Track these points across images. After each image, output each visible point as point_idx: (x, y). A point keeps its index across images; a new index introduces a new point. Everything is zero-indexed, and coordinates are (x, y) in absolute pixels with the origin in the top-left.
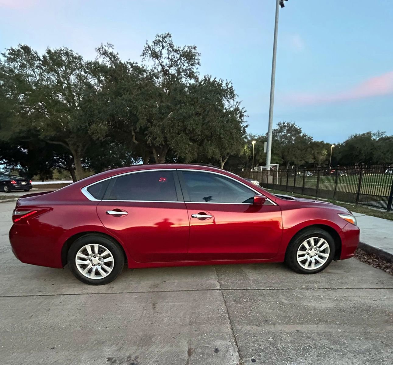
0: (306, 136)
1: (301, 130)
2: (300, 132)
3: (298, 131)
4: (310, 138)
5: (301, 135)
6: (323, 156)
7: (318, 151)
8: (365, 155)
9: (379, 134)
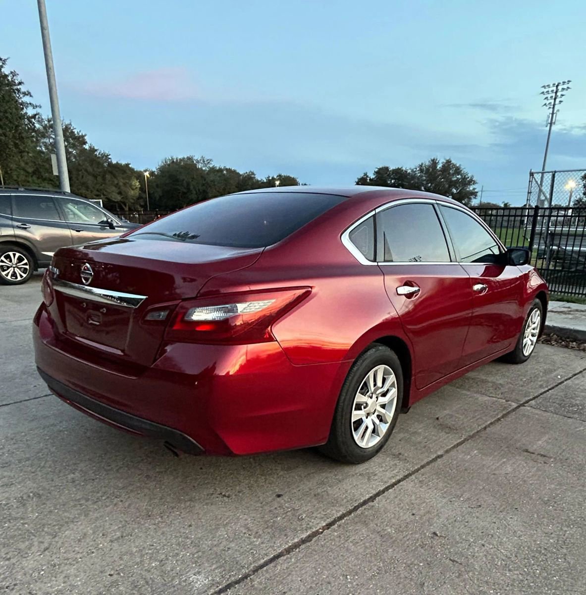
0: (96, 150)
1: (84, 140)
2: (85, 143)
3: (81, 140)
4: (106, 157)
5: (87, 147)
6: (133, 189)
7: (124, 181)
8: (196, 194)
9: (204, 161)
